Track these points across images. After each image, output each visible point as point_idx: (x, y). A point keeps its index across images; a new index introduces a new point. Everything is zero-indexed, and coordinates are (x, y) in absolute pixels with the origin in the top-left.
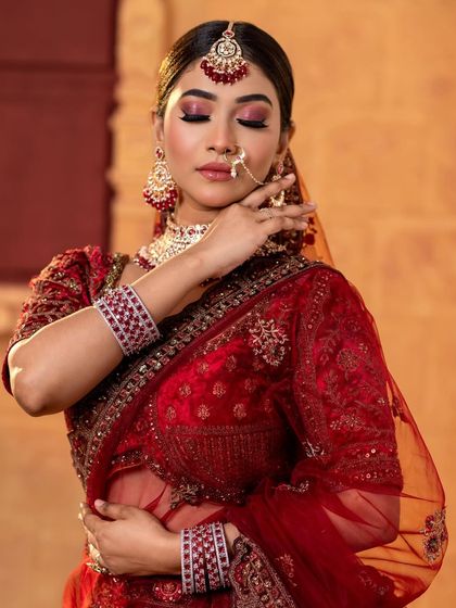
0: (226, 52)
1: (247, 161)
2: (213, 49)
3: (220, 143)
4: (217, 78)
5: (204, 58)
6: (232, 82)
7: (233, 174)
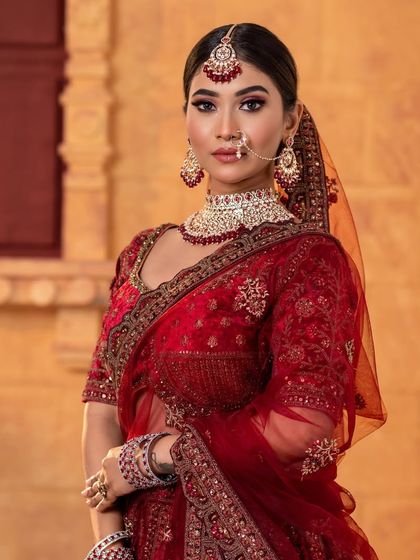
0: (223, 56)
1: (249, 143)
2: (212, 55)
3: (225, 132)
4: (217, 79)
5: (206, 63)
6: (229, 81)
7: (239, 155)
